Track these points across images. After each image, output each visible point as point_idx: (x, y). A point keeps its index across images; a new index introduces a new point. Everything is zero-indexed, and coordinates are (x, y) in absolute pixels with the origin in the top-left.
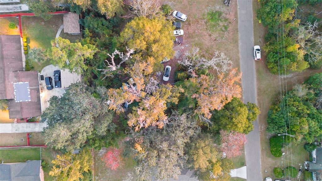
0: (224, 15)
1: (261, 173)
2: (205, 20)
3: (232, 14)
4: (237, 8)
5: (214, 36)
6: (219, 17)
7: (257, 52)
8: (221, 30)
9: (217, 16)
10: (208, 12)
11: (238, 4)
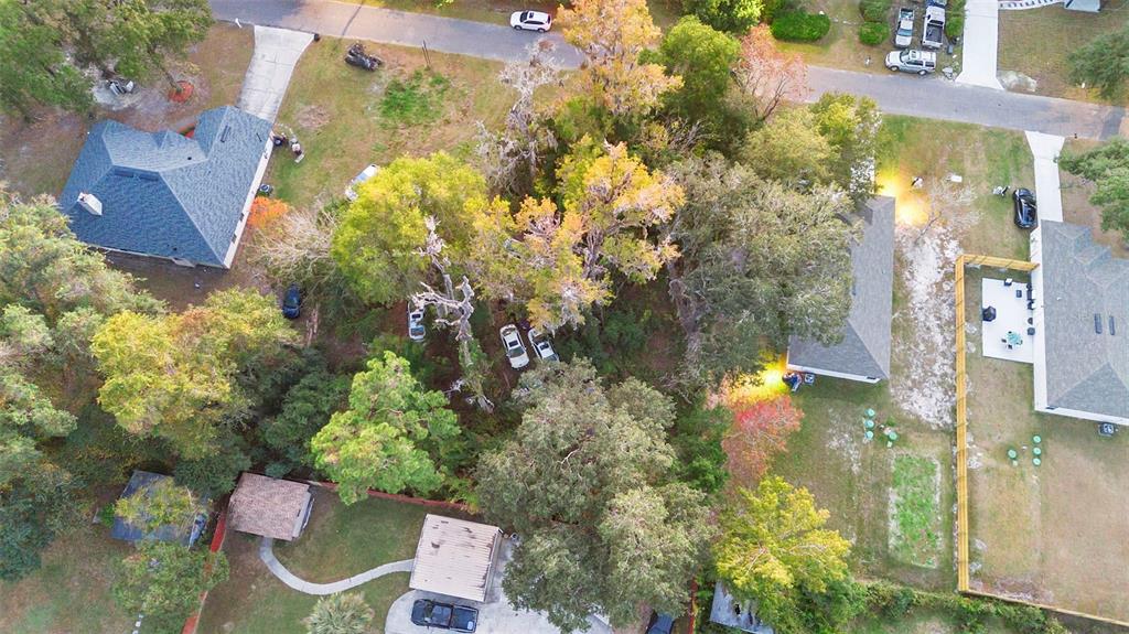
0: (401, 79)
1: (870, 76)
2: (400, 125)
3: (406, 59)
4: (395, 46)
5: (452, 112)
6: (403, 90)
7: (528, 19)
8: (442, 92)
9: (401, 95)
10: (379, 113)
11: (386, 42)
